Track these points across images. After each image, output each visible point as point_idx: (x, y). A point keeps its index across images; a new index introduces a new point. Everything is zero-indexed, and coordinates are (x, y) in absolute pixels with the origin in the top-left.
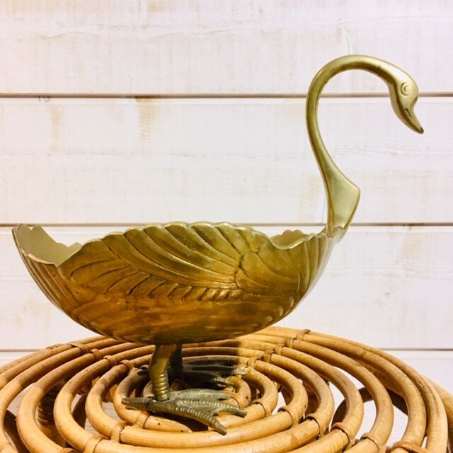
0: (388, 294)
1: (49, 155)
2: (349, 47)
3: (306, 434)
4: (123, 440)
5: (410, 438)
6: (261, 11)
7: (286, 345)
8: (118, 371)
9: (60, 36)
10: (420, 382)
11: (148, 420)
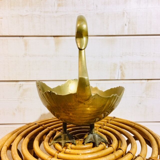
0: (140, 103)
1: (24, 57)
2: (127, 19)
3: (119, 155)
4: (58, 157)
5: (154, 156)
6: (97, 6)
7: (108, 122)
8: (53, 133)
9: (27, 15)
10: (155, 136)
11: (66, 150)
